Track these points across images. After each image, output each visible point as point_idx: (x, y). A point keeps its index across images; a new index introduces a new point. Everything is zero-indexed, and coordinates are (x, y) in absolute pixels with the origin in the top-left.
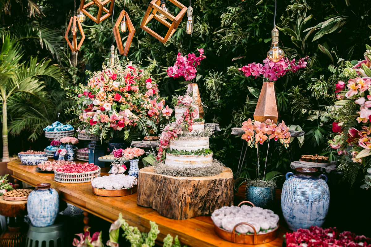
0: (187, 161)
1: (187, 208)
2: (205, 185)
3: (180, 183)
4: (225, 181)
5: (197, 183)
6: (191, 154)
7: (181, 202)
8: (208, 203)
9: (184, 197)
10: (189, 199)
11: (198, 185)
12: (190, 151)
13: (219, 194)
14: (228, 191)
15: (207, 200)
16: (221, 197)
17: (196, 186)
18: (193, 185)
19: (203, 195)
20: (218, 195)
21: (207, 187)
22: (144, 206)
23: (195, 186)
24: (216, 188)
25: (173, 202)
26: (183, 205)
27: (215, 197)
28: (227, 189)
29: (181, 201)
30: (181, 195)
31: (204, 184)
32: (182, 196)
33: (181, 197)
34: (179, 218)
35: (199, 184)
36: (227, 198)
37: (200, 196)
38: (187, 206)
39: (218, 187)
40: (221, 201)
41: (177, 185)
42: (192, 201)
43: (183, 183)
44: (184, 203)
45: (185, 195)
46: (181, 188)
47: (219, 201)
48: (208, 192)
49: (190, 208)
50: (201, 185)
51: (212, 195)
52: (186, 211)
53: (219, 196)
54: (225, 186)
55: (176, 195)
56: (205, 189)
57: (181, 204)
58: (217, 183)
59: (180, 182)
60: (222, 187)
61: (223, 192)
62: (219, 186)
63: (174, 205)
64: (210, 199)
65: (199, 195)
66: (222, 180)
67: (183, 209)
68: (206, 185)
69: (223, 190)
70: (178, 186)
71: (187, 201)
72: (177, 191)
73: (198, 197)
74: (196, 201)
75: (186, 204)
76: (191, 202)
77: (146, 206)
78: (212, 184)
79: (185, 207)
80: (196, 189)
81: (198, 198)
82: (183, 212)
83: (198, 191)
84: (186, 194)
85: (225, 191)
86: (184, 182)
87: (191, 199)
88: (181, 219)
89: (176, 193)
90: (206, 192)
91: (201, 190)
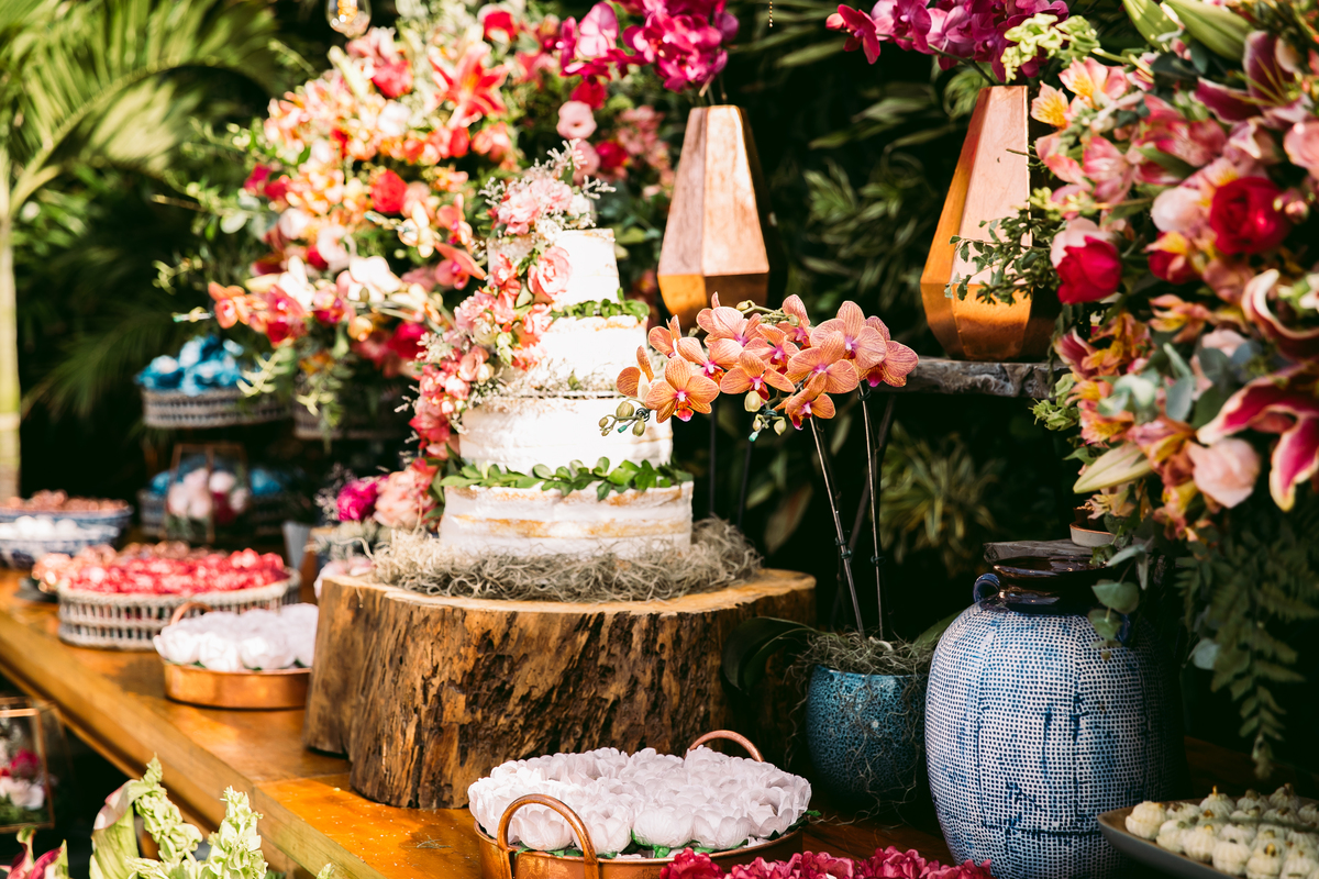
0: (507, 522)
1: (447, 753)
2: (547, 639)
3: (415, 622)
4: (644, 623)
5: (504, 625)
6: (527, 485)
7: (415, 717)
8: (567, 738)
9: (432, 691)
10: (457, 708)
11: (506, 636)
12: (526, 470)
13: (615, 690)
14: (665, 679)
15: (565, 723)
16: (625, 707)
17: (496, 642)
18: (477, 632)
19: (536, 693)
20: (612, 698)
21: (559, 651)
22: (319, 747)
23: (490, 643)
24: (602, 660)
25: (384, 715)
26: (426, 735)
27: (598, 708)
28: (659, 670)
29: (416, 710)
30: (419, 683)
31: (543, 637)
32: (425, 689)
33: (419, 692)
34: (406, 800)
35: (515, 633)
36: (660, 715)
37: (524, 699)
38: (450, 740)
39: (610, 655)
40: (623, 728)
41: (403, 632)
42: (479, 716)
43: (426, 620)
44: (430, 722)
45: (436, 682)
46: (417, 645)
47: (614, 731)
48: (566, 675)
49: (463, 754)
50: (523, 638)
51: (585, 695)
52: (442, 764)
53: (616, 702)
54: (648, 651)
55: (396, 683)
56: (547, 659)
57: (419, 726)
58: (605, 631)
59: (416, 620)
60: (632, 656)
61: (634, 683)
62: (616, 649)
63: (387, 729)
64: (575, 717)
65: (520, 691)
66: (634, 620)
67: (428, 756)
68: (553, 642)
69: (637, 673)
70: (405, 638)
71: (447, 715)
72: (401, 661)
73: (514, 699)
74: (502, 720)
75: (441, 730)
76: (467, 719)
77: (327, 747)
78: (582, 639)
79: (439, 743)
80: (501, 658)
81: (510, 707)
82: (424, 771)
83: (512, 670)
84: (445, 677)
85: (647, 679)
86: (433, 618)
87: (471, 705)
88: (413, 805)
89: (398, 671)
90: (551, 679)
91: (527, 666)
